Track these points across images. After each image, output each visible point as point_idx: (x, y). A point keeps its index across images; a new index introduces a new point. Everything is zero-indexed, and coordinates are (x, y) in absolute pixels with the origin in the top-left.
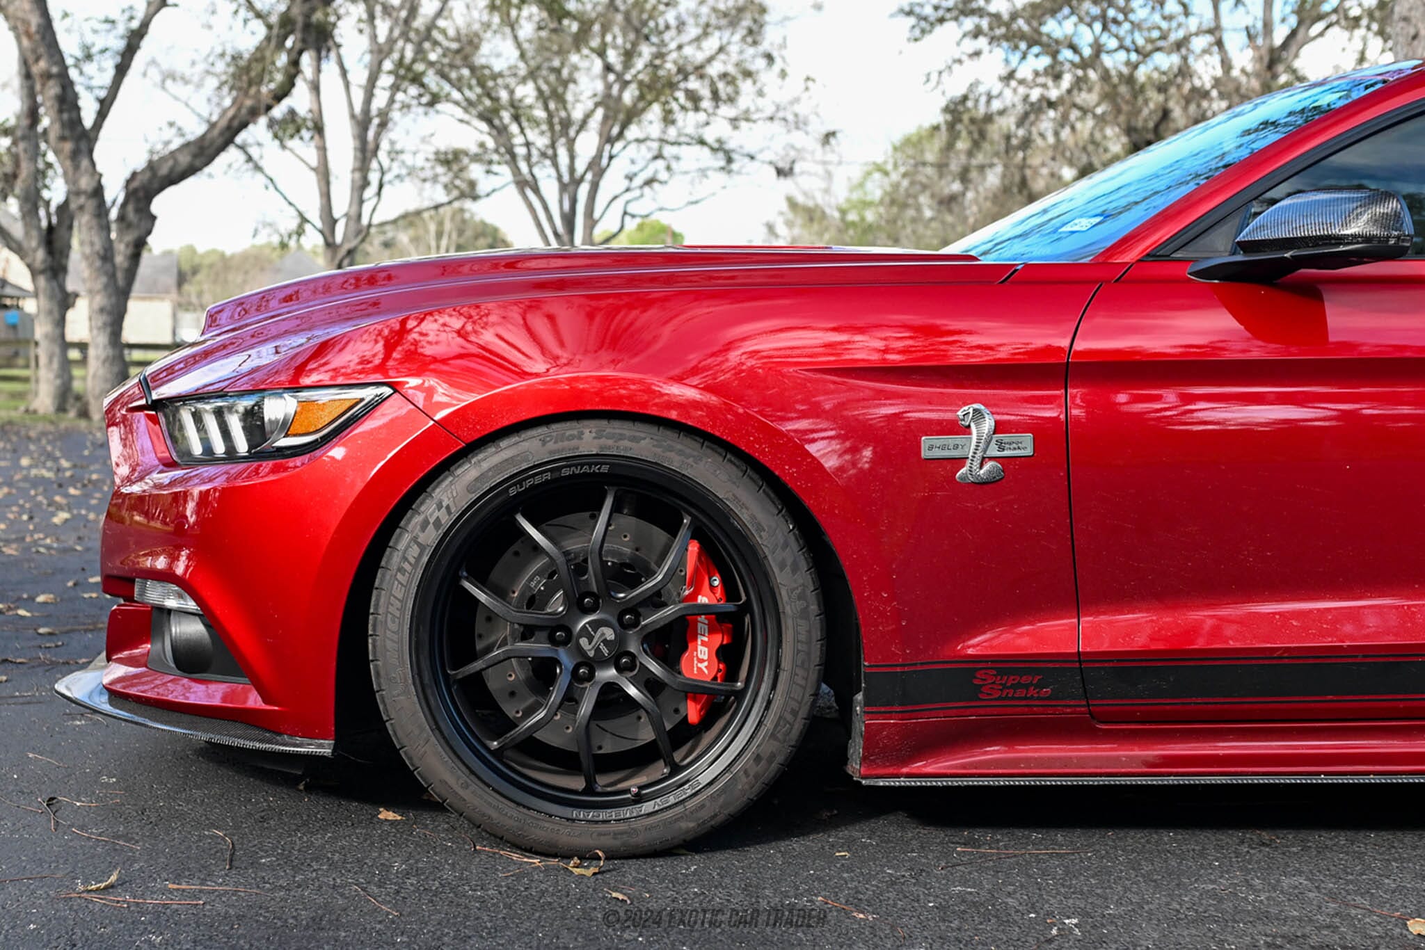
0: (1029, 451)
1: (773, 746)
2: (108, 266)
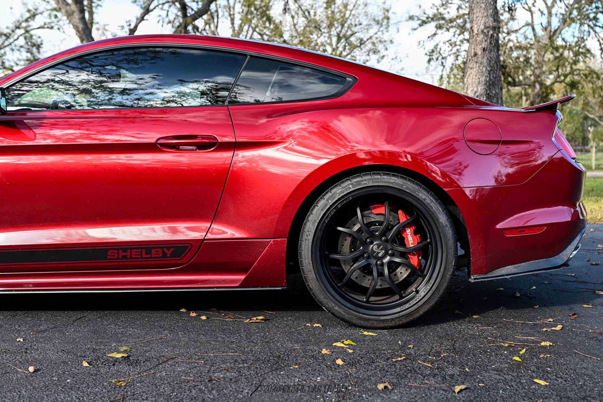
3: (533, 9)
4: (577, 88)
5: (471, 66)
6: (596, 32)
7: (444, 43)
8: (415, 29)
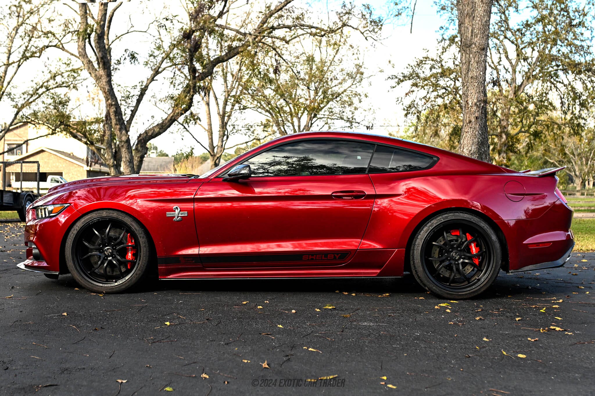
0: (186, 215)
1: (140, 272)
2: (131, 165)
3: (499, 67)
4: (540, 138)
5: (466, 131)
6: (557, 88)
7: (421, 99)
8: (393, 87)
